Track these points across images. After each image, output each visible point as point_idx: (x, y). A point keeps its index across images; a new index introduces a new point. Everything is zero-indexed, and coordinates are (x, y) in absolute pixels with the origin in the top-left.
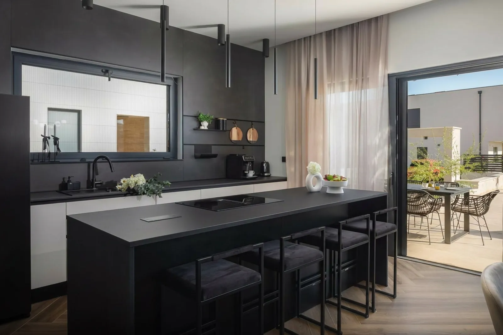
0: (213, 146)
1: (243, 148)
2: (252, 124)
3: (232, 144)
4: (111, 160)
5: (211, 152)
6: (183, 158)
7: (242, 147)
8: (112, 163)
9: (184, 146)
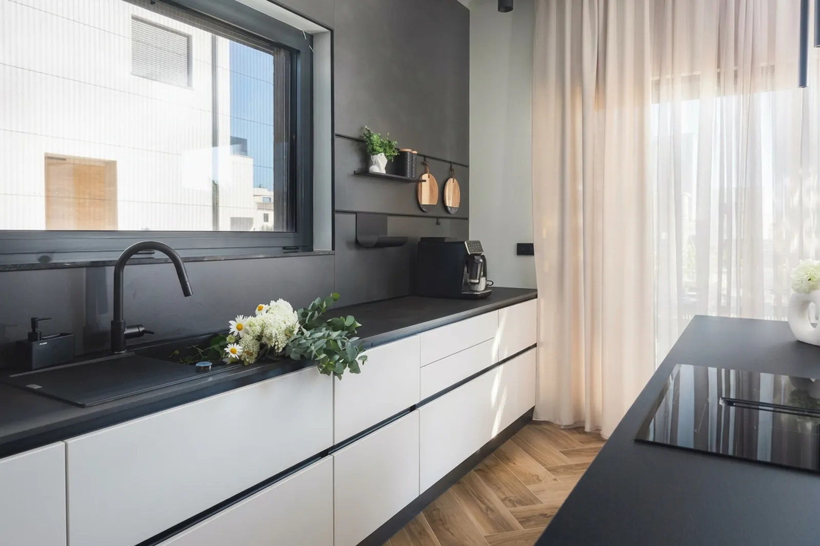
0: (389, 218)
1: (438, 223)
2: (451, 170)
3: (420, 213)
4: (180, 255)
5: (386, 233)
6: (333, 248)
7: (435, 220)
8: (184, 263)
9: (336, 215)
